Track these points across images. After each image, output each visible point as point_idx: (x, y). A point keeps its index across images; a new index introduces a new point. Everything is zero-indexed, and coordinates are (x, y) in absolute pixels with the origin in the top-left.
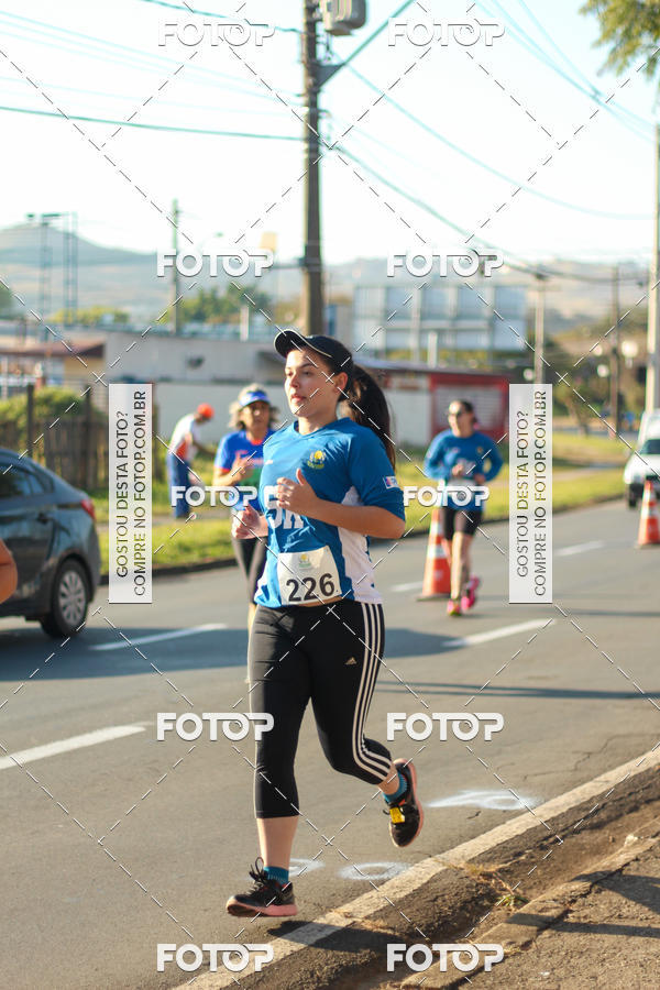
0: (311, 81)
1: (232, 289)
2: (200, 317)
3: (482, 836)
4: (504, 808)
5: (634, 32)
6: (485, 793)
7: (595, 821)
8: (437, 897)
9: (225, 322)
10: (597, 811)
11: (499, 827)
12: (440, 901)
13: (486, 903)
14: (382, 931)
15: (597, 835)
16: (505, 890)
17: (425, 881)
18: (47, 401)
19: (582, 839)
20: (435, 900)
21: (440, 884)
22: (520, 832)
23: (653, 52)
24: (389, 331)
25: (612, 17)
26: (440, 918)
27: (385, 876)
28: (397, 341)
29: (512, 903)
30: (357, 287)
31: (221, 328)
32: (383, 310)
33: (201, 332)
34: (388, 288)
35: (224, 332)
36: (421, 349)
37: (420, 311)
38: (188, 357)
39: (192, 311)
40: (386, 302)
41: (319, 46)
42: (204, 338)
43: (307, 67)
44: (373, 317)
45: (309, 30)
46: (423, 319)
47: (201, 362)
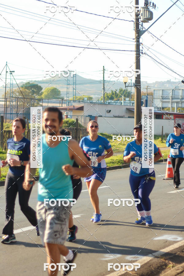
2: (112, 98)
3: (167, 248)
4: (174, 240)
6: (170, 236)
8: (151, 265)
9: (118, 100)
11: (172, 246)
12: (151, 266)
13: (164, 267)
14: (134, 274)
16: (170, 263)
17: (148, 261)
18: (67, 122)
20: (150, 266)
21: (152, 261)
22: (177, 247)
24: (163, 102)
26: (151, 271)
27: (138, 259)
28: (165, 105)
29: (171, 267)
30: (154, 90)
31: (116, 101)
32: (162, 96)
33: (111, 102)
34: (163, 90)
35: (117, 102)
36: (172, 107)
37: (172, 96)
38: (106, 110)
39: (109, 97)
40: (162, 94)
41: (140, 25)
42: (112, 105)
43: (136, 31)
44: (159, 98)
45: (136, 21)
46: (172, 98)
47: (110, 111)
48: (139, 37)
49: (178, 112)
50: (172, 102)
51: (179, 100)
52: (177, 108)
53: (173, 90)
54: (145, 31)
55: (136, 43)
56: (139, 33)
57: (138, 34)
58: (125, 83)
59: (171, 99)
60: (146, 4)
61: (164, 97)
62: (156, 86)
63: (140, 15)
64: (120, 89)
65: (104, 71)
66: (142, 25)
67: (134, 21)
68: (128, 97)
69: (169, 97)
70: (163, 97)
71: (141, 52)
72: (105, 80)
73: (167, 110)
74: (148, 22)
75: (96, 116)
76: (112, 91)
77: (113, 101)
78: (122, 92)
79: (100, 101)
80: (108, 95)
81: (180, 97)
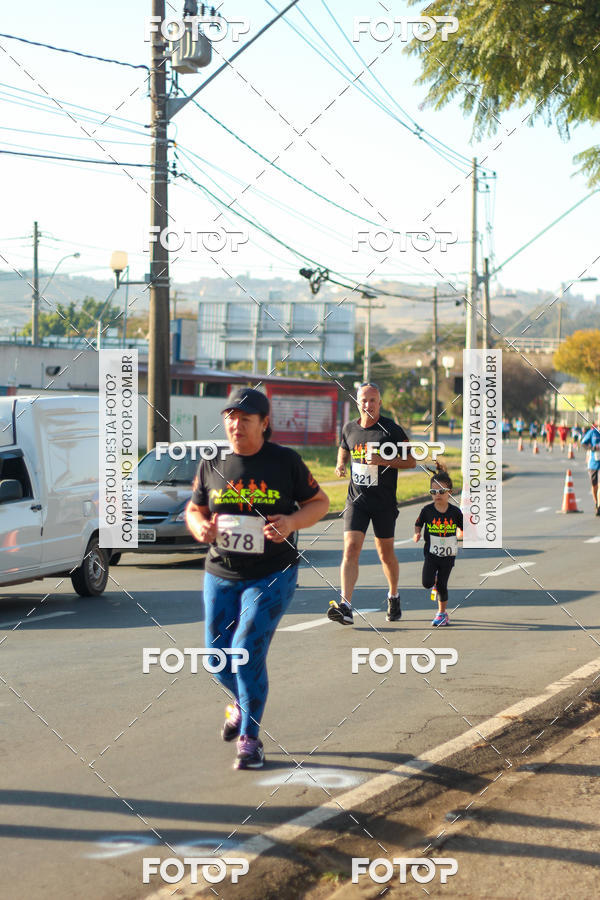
0: (157, 113)
1: (89, 305)
2: (59, 330)
4: (330, 786)
5: (453, 71)
6: (313, 772)
7: (415, 799)
8: (265, 874)
9: (82, 335)
10: (417, 789)
11: (326, 805)
12: (268, 877)
13: (311, 879)
15: (417, 812)
19: (403, 816)
20: (263, 876)
23: (470, 89)
24: (229, 343)
25: (434, 57)
26: (268, 893)
28: (237, 353)
29: (337, 878)
30: (201, 304)
31: (77, 340)
32: (225, 324)
33: (58, 343)
34: (229, 304)
35: (79, 343)
36: (258, 360)
37: (258, 325)
38: (46, 366)
39: (51, 325)
40: (227, 317)
41: (167, 82)
42: (61, 348)
43: (154, 101)
44: (216, 331)
45: (156, 67)
46: (260, 332)
47: (58, 369)
48: (163, 121)
49: (279, 376)
50: (259, 344)
51: (281, 338)
52: (275, 362)
53: (261, 305)
54: (184, 101)
55: (153, 140)
56: (165, 107)
57: (161, 112)
58: (118, 272)
59: (255, 333)
60: (191, 9)
61: (231, 325)
62: (202, 293)
63: (170, 48)
64: (85, 302)
65: (39, 238)
66: (175, 84)
67: (150, 65)
68: (113, 325)
69: (248, 325)
70: (229, 328)
71: (170, 168)
72: (39, 267)
73: (241, 369)
74: (196, 72)
75: (11, 385)
76: (60, 308)
77: (64, 340)
78: (92, 310)
79: (21, 339)
80: (48, 319)
81: (286, 329)
